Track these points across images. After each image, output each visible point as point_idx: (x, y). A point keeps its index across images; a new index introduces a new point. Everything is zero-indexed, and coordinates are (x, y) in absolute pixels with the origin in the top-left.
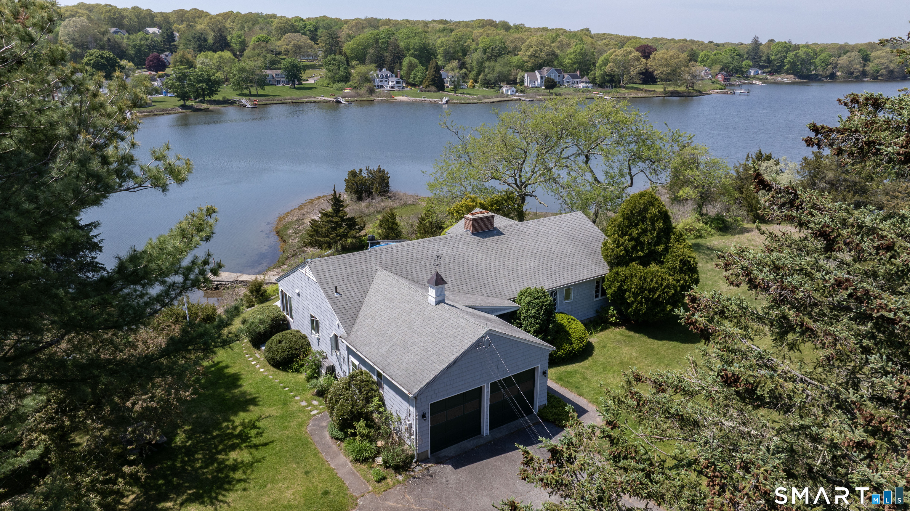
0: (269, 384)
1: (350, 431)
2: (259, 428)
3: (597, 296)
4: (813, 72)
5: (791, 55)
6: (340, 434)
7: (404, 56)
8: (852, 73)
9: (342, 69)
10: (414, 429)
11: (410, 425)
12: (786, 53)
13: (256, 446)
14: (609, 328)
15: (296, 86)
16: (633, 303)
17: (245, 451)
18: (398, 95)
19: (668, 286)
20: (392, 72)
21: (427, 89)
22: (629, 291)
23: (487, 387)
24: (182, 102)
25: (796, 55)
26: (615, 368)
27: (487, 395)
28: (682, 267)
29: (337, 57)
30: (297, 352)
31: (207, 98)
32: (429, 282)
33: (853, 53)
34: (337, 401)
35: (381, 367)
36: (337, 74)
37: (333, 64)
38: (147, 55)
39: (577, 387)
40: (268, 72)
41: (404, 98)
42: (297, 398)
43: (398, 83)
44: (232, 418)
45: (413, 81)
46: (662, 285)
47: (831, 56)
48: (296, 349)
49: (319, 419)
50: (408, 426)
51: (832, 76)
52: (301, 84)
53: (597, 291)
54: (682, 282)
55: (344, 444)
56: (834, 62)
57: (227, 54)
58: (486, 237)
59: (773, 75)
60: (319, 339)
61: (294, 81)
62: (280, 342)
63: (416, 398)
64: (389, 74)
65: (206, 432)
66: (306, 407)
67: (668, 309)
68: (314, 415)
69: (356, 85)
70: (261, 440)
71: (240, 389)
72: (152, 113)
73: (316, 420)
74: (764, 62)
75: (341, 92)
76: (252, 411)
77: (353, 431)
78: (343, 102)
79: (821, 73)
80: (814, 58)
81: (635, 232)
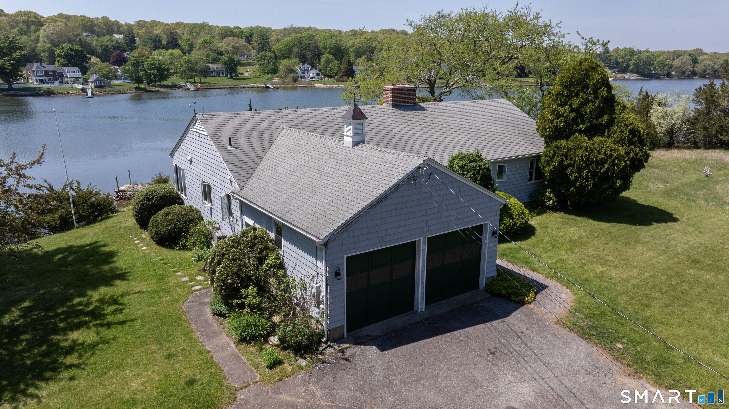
0: (148, 260)
1: (236, 301)
2: (121, 304)
3: (530, 180)
4: (653, 72)
5: (635, 58)
6: (224, 308)
7: (322, 54)
8: (684, 73)
9: (271, 63)
10: (323, 294)
11: (319, 290)
12: (631, 57)
13: (109, 325)
14: (546, 212)
15: (233, 77)
16: (576, 179)
17: (93, 329)
18: (317, 83)
19: (617, 158)
20: (313, 66)
21: (341, 79)
22: (573, 165)
23: (424, 243)
24: (136, 85)
25: (639, 58)
26: (565, 246)
27: (424, 255)
28: (632, 138)
29: (267, 54)
30: (186, 226)
31: (158, 83)
32: (344, 117)
33: (685, 57)
34: (219, 263)
35: (279, 215)
36: (267, 67)
37: (264, 59)
38: (111, 53)
39: (526, 262)
40: (211, 66)
41: (322, 86)
42: (178, 274)
43: (317, 74)
44: (90, 293)
45: (329, 73)
46: (611, 156)
47: (667, 59)
48: (185, 223)
49: (201, 295)
50: (314, 291)
51: (668, 75)
52: (238, 76)
53: (531, 174)
54: (632, 154)
55: (227, 321)
56: (670, 63)
57: (177, 52)
58: (408, 111)
59: (621, 74)
60: (211, 209)
61: (232, 73)
62: (167, 215)
63: (325, 245)
64: (310, 67)
65: (47, 309)
66: (187, 282)
67: (618, 184)
68: (196, 290)
69: (283, 76)
70: (120, 317)
71: (111, 265)
72: (111, 93)
73: (197, 296)
74: (614, 63)
75: (270, 82)
76: (117, 286)
77: (239, 301)
78: (271, 87)
79: (659, 72)
80: (653, 60)
81: (576, 102)
